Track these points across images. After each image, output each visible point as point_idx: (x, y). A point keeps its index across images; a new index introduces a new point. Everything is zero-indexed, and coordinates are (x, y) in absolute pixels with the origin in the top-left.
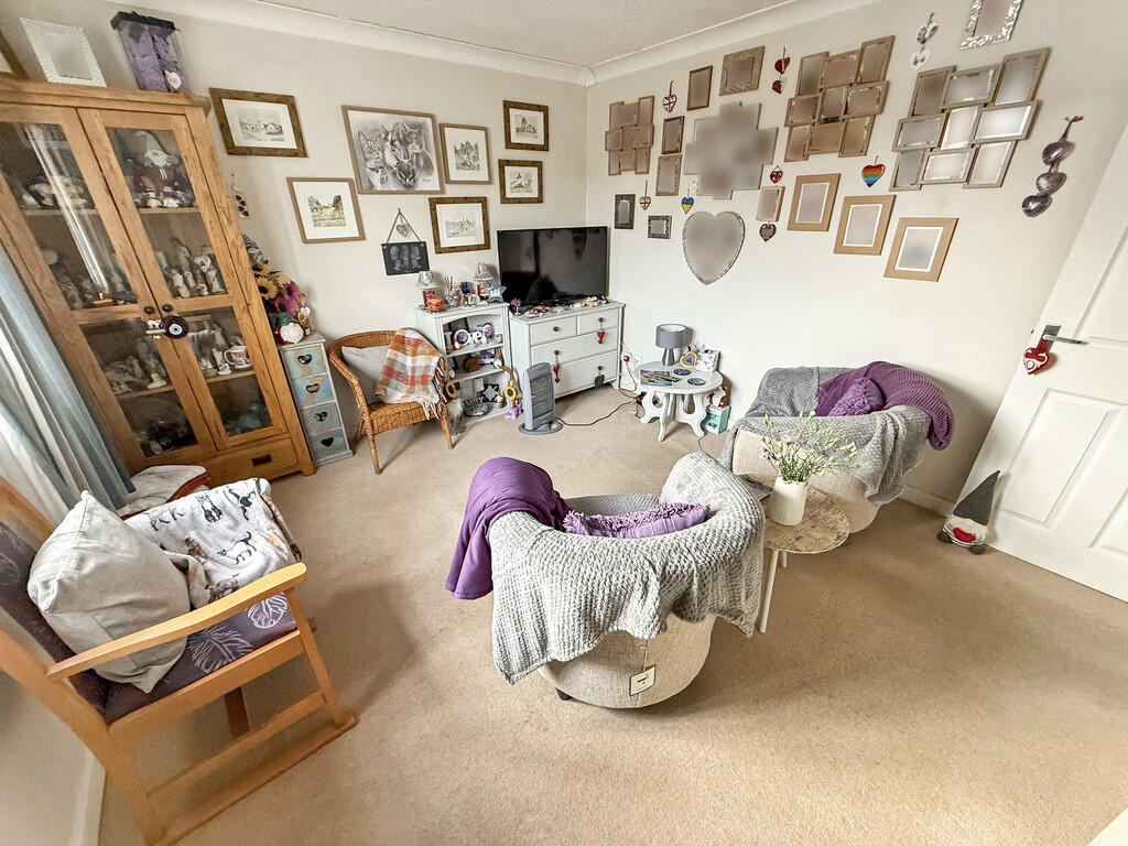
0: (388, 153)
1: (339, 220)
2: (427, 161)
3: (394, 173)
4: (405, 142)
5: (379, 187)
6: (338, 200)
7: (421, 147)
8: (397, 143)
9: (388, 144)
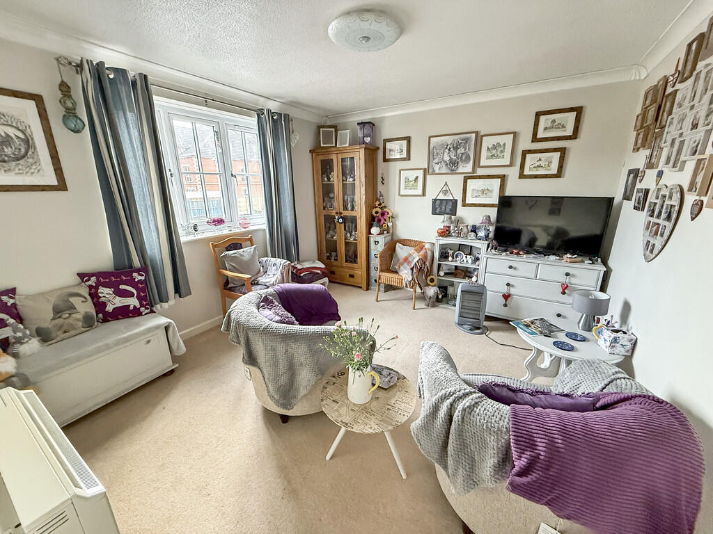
0: (446, 154)
1: (415, 187)
2: (468, 157)
3: (447, 165)
4: (456, 148)
5: (437, 171)
6: (417, 177)
7: (465, 149)
8: (452, 149)
9: (447, 150)
